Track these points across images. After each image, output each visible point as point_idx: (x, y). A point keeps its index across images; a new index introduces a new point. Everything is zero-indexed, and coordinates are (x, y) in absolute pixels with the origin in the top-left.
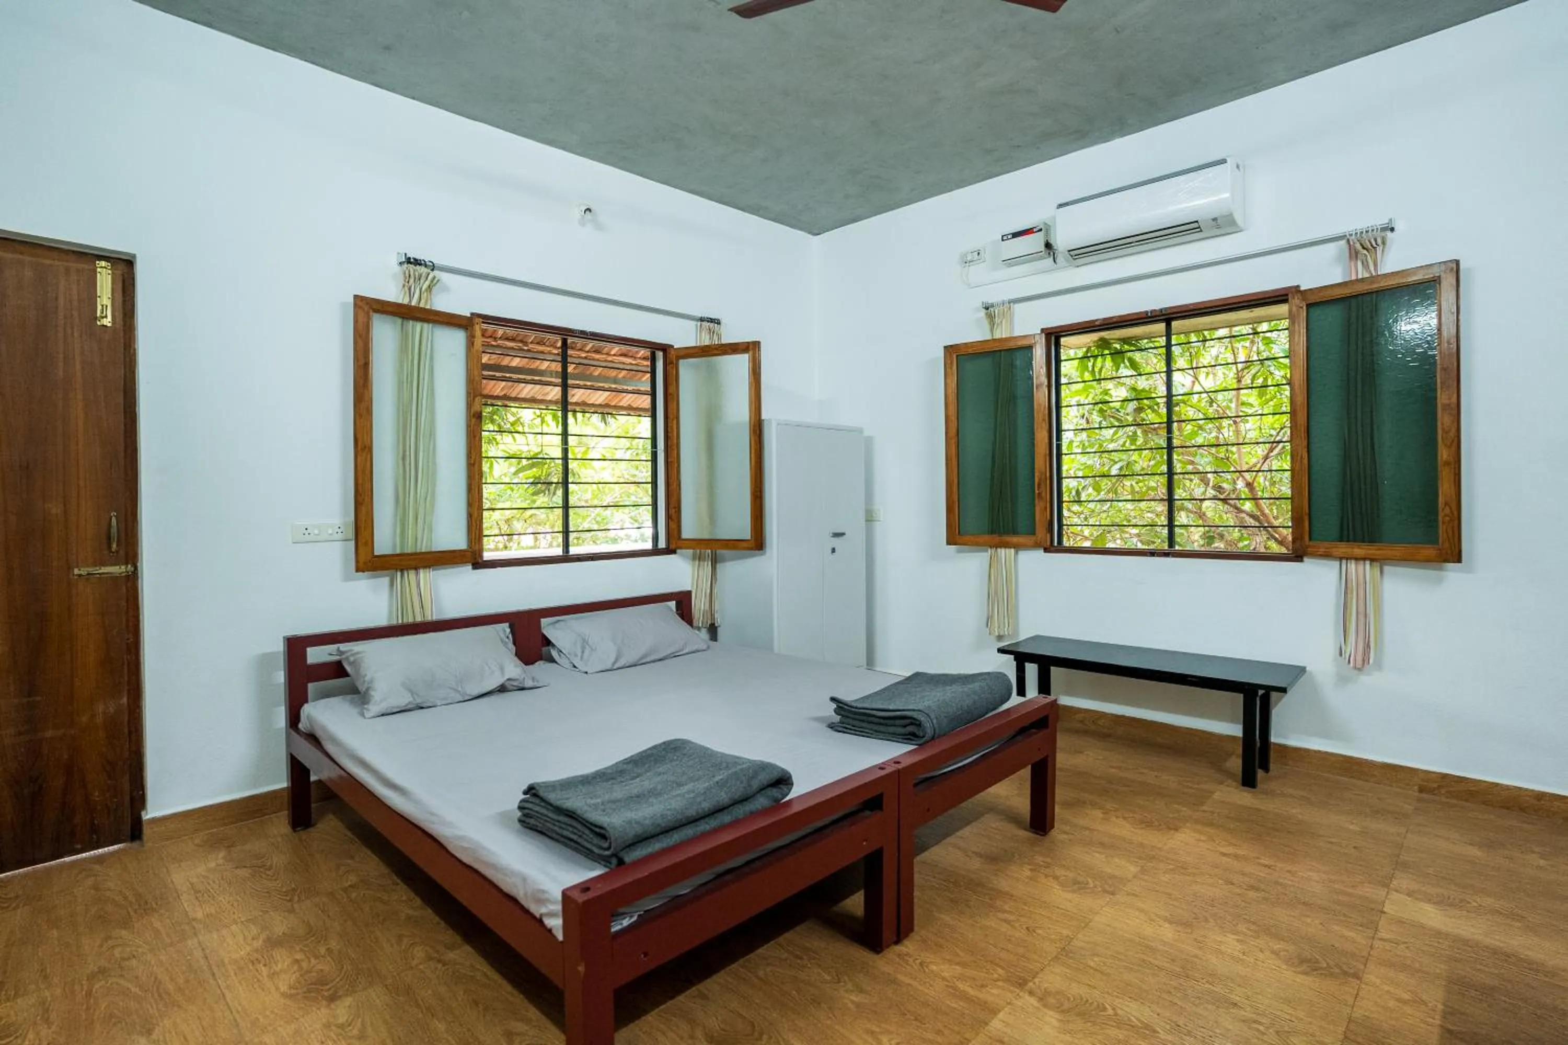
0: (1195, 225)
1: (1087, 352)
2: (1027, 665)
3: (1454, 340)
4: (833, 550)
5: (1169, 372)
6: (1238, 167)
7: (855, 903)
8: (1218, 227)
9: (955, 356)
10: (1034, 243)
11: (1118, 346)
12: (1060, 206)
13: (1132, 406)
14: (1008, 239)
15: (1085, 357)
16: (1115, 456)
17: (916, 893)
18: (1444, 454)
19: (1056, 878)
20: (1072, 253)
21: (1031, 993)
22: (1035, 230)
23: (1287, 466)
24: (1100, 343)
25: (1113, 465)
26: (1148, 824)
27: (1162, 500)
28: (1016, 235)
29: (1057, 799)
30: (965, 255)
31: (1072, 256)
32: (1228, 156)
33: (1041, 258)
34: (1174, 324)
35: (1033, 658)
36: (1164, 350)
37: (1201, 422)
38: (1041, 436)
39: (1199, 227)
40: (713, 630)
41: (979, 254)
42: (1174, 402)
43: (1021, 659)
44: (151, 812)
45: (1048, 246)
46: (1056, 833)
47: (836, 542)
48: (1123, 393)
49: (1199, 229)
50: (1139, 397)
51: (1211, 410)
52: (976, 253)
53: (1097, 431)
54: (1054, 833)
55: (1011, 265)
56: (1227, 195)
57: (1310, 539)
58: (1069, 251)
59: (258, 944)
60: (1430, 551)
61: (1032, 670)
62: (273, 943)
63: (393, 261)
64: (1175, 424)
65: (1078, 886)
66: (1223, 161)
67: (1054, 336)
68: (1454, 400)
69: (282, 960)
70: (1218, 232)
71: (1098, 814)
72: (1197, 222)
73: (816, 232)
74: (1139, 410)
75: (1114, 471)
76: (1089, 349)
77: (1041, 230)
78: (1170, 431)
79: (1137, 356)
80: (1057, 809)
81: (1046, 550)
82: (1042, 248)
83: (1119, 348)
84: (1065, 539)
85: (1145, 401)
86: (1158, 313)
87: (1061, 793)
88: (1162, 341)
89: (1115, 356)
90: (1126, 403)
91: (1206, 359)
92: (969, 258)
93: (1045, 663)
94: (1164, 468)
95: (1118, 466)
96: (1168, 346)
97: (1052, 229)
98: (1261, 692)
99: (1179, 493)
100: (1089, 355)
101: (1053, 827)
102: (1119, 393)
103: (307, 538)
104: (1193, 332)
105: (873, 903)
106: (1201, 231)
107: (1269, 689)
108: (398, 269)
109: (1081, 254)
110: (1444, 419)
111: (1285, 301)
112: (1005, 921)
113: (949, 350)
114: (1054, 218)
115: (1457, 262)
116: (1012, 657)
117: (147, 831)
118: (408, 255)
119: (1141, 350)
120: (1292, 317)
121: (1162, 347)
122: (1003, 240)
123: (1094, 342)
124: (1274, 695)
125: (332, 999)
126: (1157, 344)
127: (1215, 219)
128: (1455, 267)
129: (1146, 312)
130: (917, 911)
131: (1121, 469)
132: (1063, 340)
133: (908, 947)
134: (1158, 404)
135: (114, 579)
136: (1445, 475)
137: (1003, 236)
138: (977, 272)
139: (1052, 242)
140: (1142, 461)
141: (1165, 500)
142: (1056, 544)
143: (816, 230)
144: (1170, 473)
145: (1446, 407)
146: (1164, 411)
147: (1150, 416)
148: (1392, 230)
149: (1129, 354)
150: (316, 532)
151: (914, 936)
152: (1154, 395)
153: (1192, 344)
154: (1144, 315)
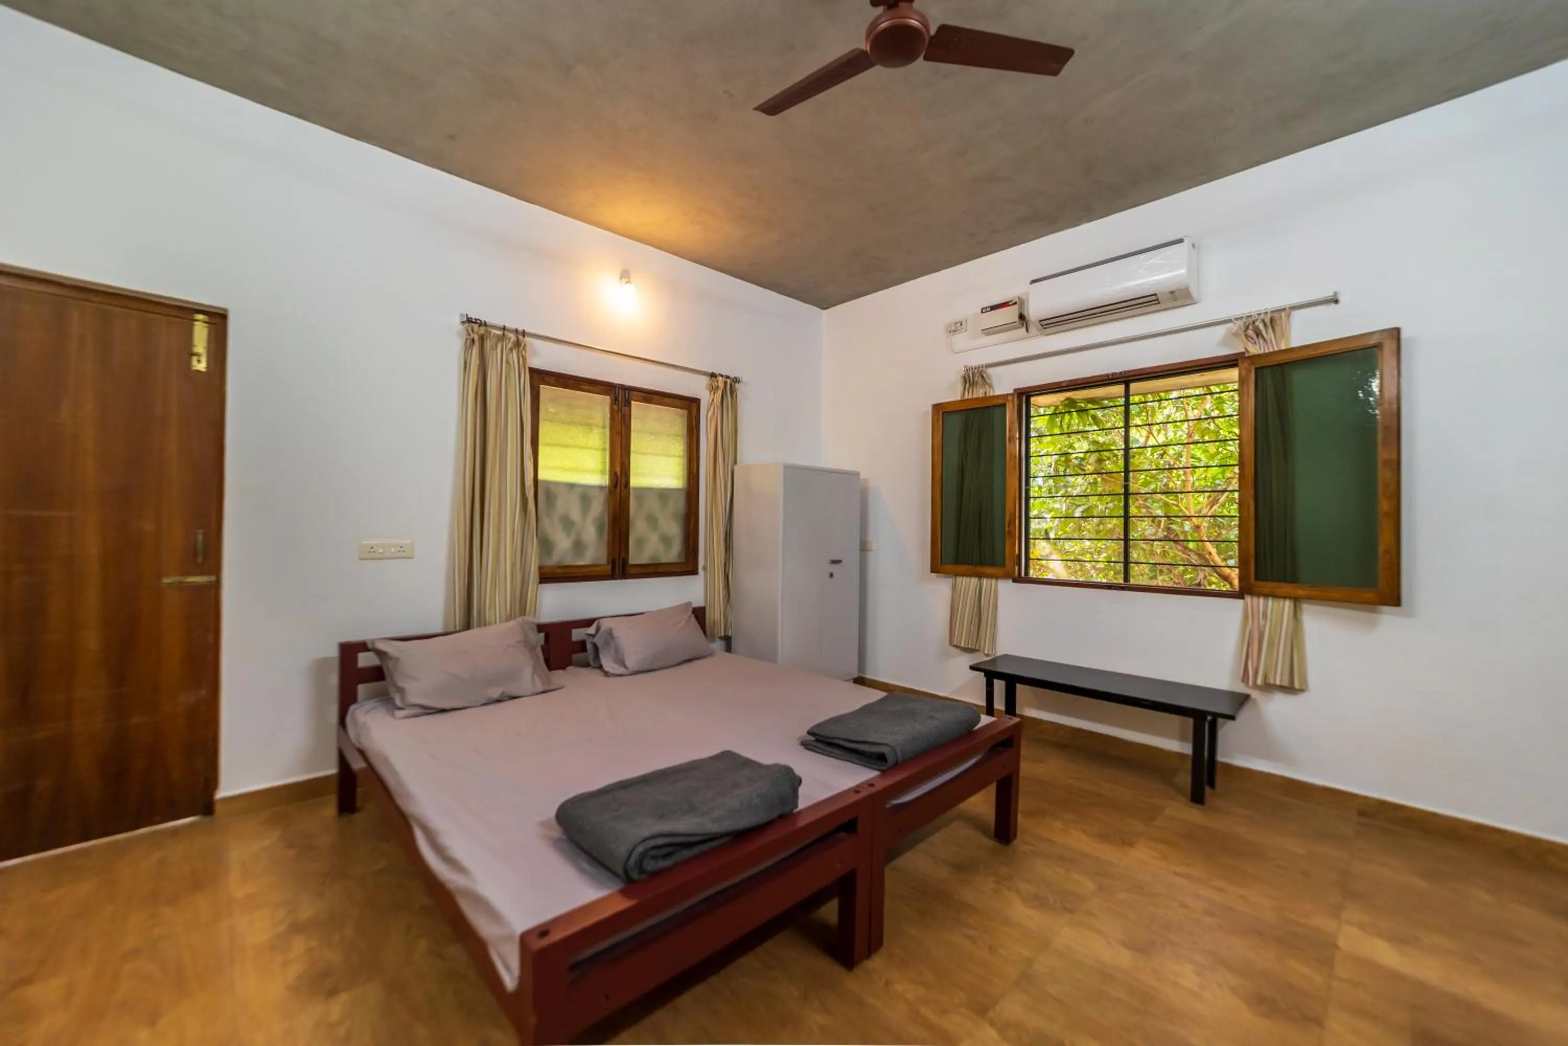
0: (1154, 298)
1: (1055, 410)
2: (996, 681)
3: (1395, 401)
4: (831, 575)
5: (1127, 427)
6: (1194, 246)
7: (830, 912)
8: (1175, 299)
9: (941, 413)
10: (1010, 315)
11: (1082, 405)
12: (1033, 282)
13: (1093, 458)
14: (987, 311)
15: (1054, 414)
16: (1078, 501)
17: (887, 902)
18: (1384, 505)
19: (1018, 892)
20: (1042, 323)
21: (992, 1023)
22: (1010, 303)
23: (1234, 512)
24: (1067, 402)
25: (1076, 508)
26: (1103, 837)
27: (1119, 539)
28: (994, 308)
29: (1020, 807)
30: (950, 326)
31: (1042, 325)
32: (1185, 236)
33: (1016, 328)
34: (1133, 386)
35: (1001, 676)
36: (1123, 408)
37: (1154, 472)
38: (1012, 482)
39: (1158, 299)
40: (728, 641)
41: (961, 324)
42: (1131, 455)
43: (991, 676)
44: (222, 793)
45: (1022, 317)
46: (1018, 843)
47: (834, 568)
48: (1085, 446)
49: (1157, 301)
50: (1099, 450)
51: (1162, 462)
52: (959, 324)
53: (1062, 478)
54: (1017, 842)
55: (988, 334)
56: (1183, 271)
57: (1257, 579)
58: (1041, 321)
59: (282, 928)
60: (1370, 596)
61: (999, 686)
62: (296, 928)
63: (457, 320)
64: (1131, 474)
65: (1038, 902)
66: (1180, 241)
67: (1025, 395)
68: (1395, 456)
69: (299, 945)
70: (1175, 304)
71: (1058, 825)
72: (1155, 295)
73: (826, 306)
74: (1100, 461)
75: (1077, 514)
76: (1057, 407)
77: (1015, 303)
78: (1126, 479)
79: (1099, 414)
80: (1020, 819)
81: (1014, 581)
82: (1016, 319)
83: (1084, 406)
84: (1031, 571)
85: (1105, 453)
86: (1118, 376)
87: (1024, 803)
88: (1122, 401)
89: (1079, 412)
90: (1089, 454)
91: (1159, 418)
92: (953, 328)
93: (1012, 681)
94: (1122, 513)
95: (1080, 509)
96: (1127, 405)
97: (1026, 303)
98: (1209, 718)
99: (1133, 535)
100: (1057, 412)
101: (1015, 836)
102: (1082, 446)
103: (371, 555)
104: (1150, 393)
105: (847, 912)
106: (1159, 303)
107: (1216, 716)
108: (461, 327)
109: (1052, 324)
110: (1383, 474)
111: (1234, 365)
112: (969, 937)
113: (937, 408)
114: (1027, 293)
115: (1398, 331)
116: (983, 674)
117: (218, 808)
118: (469, 316)
119: (1104, 408)
120: (1242, 381)
121: (1120, 406)
122: (982, 312)
123: (1062, 402)
124: (1220, 721)
125: (332, 993)
126: (1117, 403)
127: (1172, 292)
128: (1396, 333)
129: (1108, 375)
130: (887, 923)
131: (1083, 512)
132: (1033, 399)
133: (876, 963)
134: (1116, 456)
135: (199, 587)
136: (1386, 526)
137: (982, 310)
138: (960, 340)
139: (1025, 314)
140: (1100, 506)
141: (1121, 540)
142: (1023, 575)
143: (824, 304)
144: (1127, 517)
145: (1386, 463)
146: (1121, 462)
147: (1109, 466)
148: (1336, 302)
149: (1092, 412)
150: (381, 550)
151: (883, 951)
152: (1113, 448)
153: (1149, 404)
154: (1106, 378)
